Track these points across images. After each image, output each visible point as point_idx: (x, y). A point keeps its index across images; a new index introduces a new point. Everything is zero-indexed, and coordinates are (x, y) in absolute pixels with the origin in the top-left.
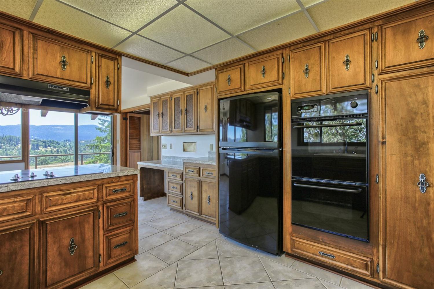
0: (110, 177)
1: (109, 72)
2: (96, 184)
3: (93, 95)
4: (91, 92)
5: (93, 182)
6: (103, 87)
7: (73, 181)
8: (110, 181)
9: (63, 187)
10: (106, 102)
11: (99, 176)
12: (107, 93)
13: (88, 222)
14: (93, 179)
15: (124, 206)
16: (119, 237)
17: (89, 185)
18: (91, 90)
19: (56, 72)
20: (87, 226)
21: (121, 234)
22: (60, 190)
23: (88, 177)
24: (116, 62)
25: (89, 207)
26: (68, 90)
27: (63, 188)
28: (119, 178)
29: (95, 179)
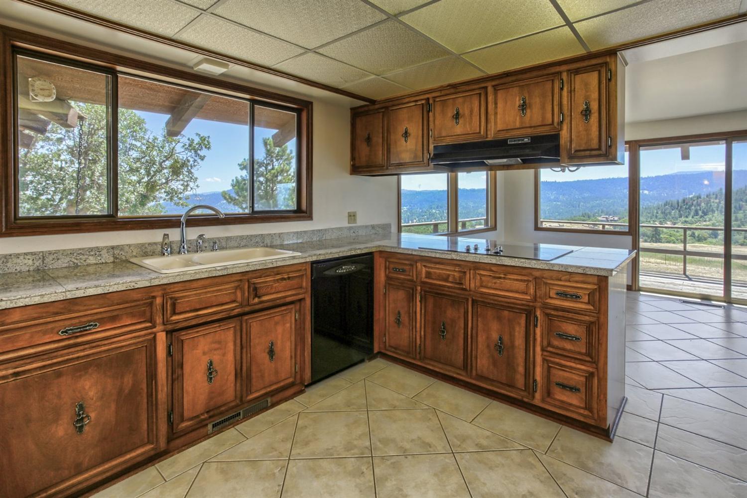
0: (552, 269)
1: (588, 94)
2: (532, 275)
3: (563, 139)
4: (561, 136)
5: (529, 271)
6: (579, 121)
7: (503, 263)
8: (554, 276)
9: (495, 268)
10: (584, 145)
11: (535, 264)
12: (586, 130)
13: (519, 324)
14: (527, 266)
15: (575, 324)
16: (566, 372)
17: (523, 274)
18: (560, 133)
19: (515, 122)
20: (517, 329)
21: (570, 371)
22: (491, 271)
23: (521, 262)
24: (603, 70)
25: (523, 305)
26: (530, 141)
27: (493, 269)
28: (570, 275)
29: (530, 266)
